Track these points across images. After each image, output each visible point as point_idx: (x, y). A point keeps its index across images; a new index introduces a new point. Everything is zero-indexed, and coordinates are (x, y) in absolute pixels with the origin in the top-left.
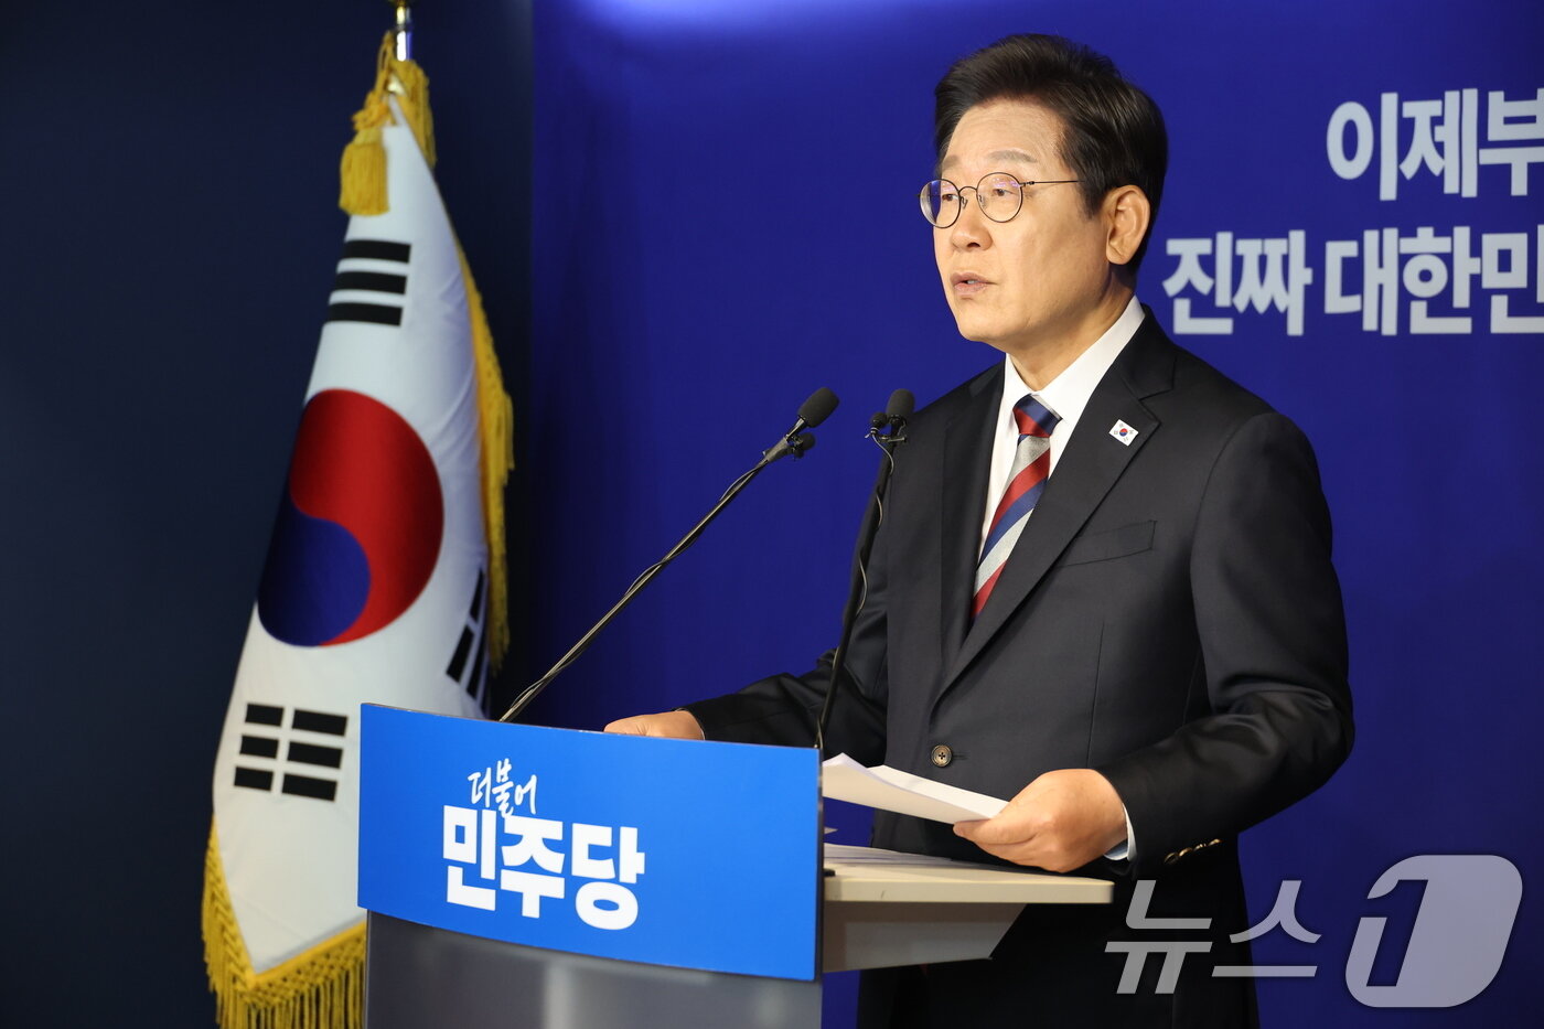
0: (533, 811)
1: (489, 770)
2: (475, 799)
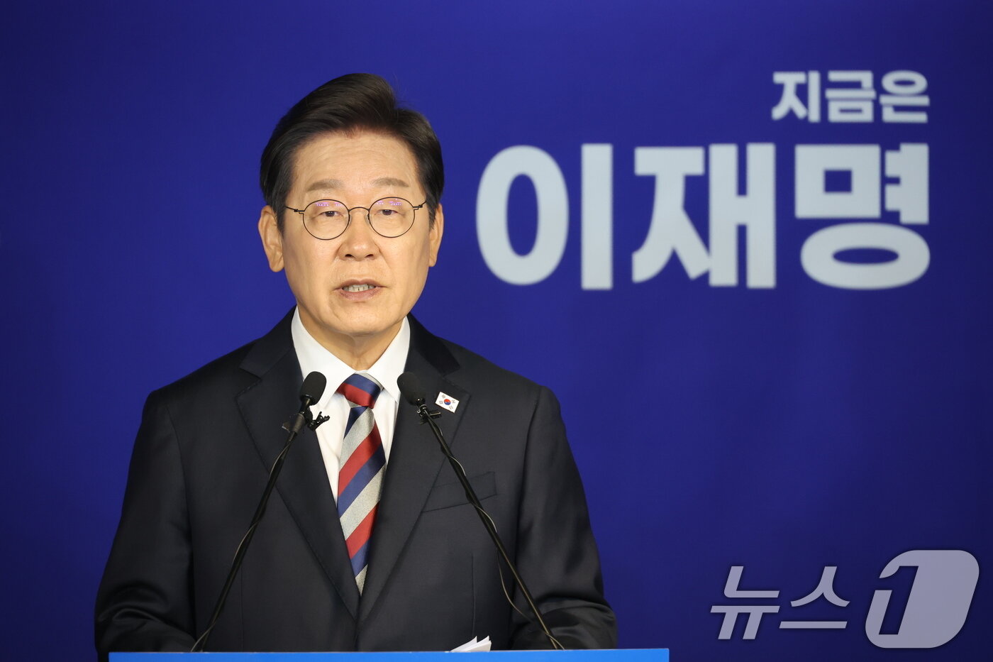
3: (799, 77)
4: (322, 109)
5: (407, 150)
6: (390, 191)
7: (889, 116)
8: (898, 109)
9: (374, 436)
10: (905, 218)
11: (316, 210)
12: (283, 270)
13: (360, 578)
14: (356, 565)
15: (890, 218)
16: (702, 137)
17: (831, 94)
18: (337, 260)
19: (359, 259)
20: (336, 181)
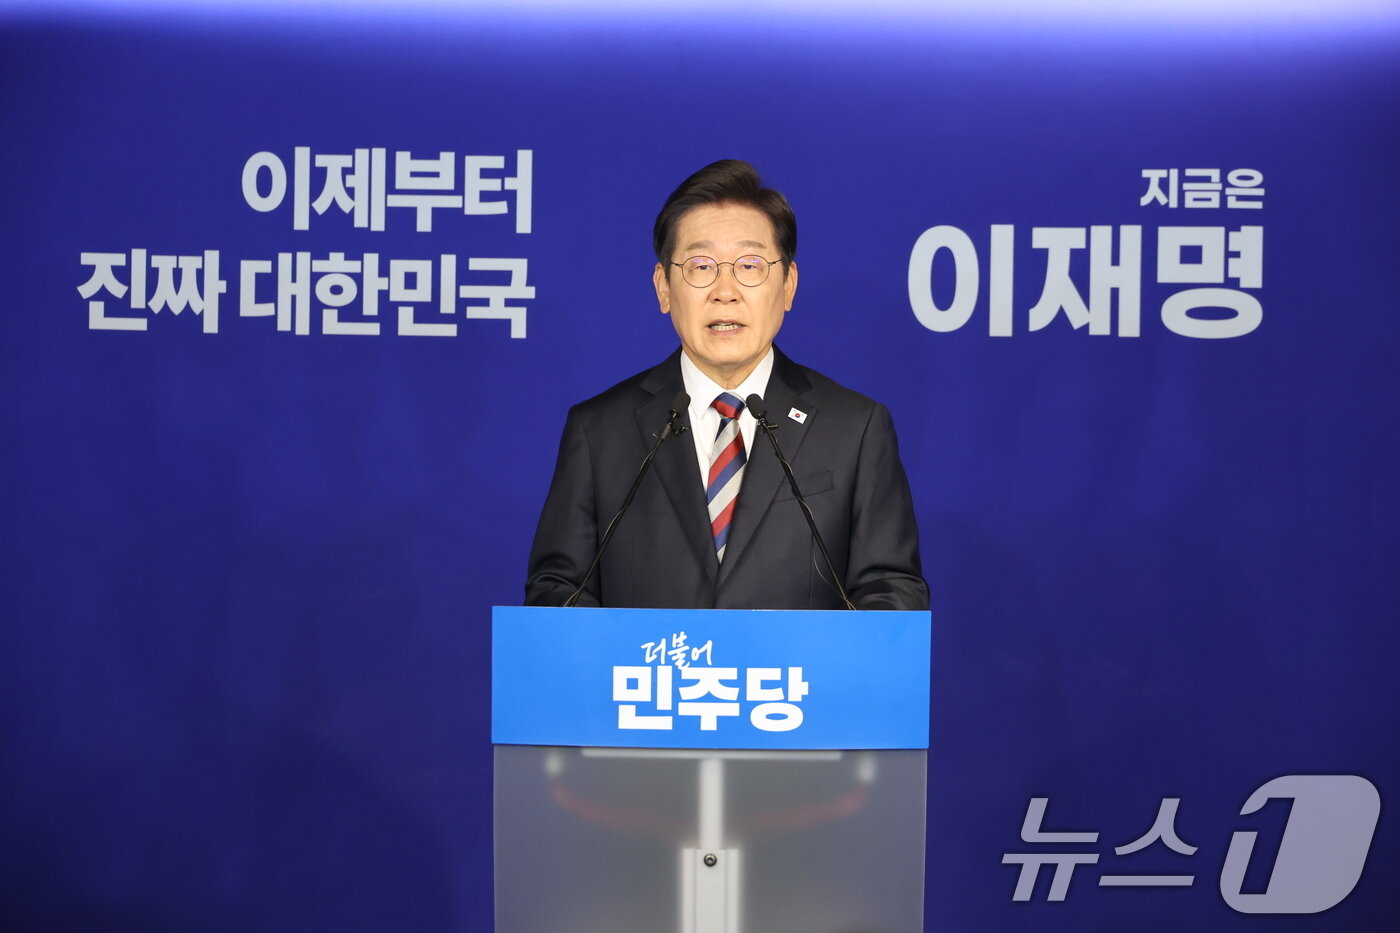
0: (710, 663)
1: (664, 641)
2: (648, 660)
3: (1163, 173)
4: (700, 185)
5: (766, 219)
6: (751, 250)
7: (1232, 203)
8: (1240, 198)
9: (738, 441)
10: (1243, 285)
11: (693, 264)
12: (669, 313)
13: (721, 553)
14: (719, 544)
15: (1232, 283)
16: (1085, 221)
17: (1186, 186)
18: (709, 305)
19: (725, 303)
20: (709, 242)
